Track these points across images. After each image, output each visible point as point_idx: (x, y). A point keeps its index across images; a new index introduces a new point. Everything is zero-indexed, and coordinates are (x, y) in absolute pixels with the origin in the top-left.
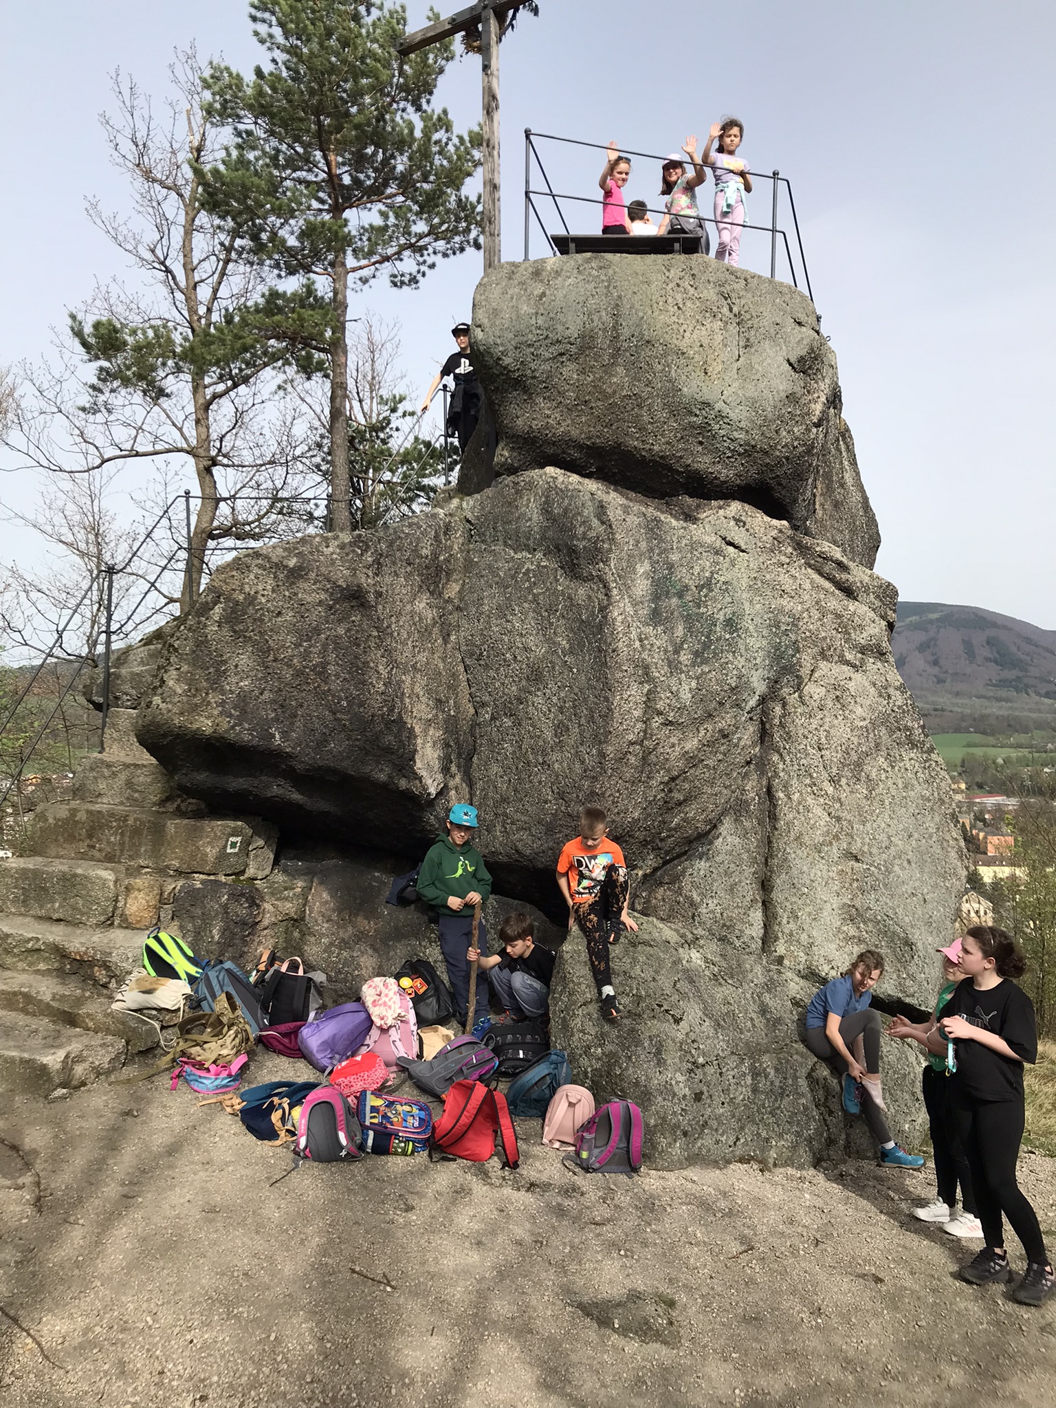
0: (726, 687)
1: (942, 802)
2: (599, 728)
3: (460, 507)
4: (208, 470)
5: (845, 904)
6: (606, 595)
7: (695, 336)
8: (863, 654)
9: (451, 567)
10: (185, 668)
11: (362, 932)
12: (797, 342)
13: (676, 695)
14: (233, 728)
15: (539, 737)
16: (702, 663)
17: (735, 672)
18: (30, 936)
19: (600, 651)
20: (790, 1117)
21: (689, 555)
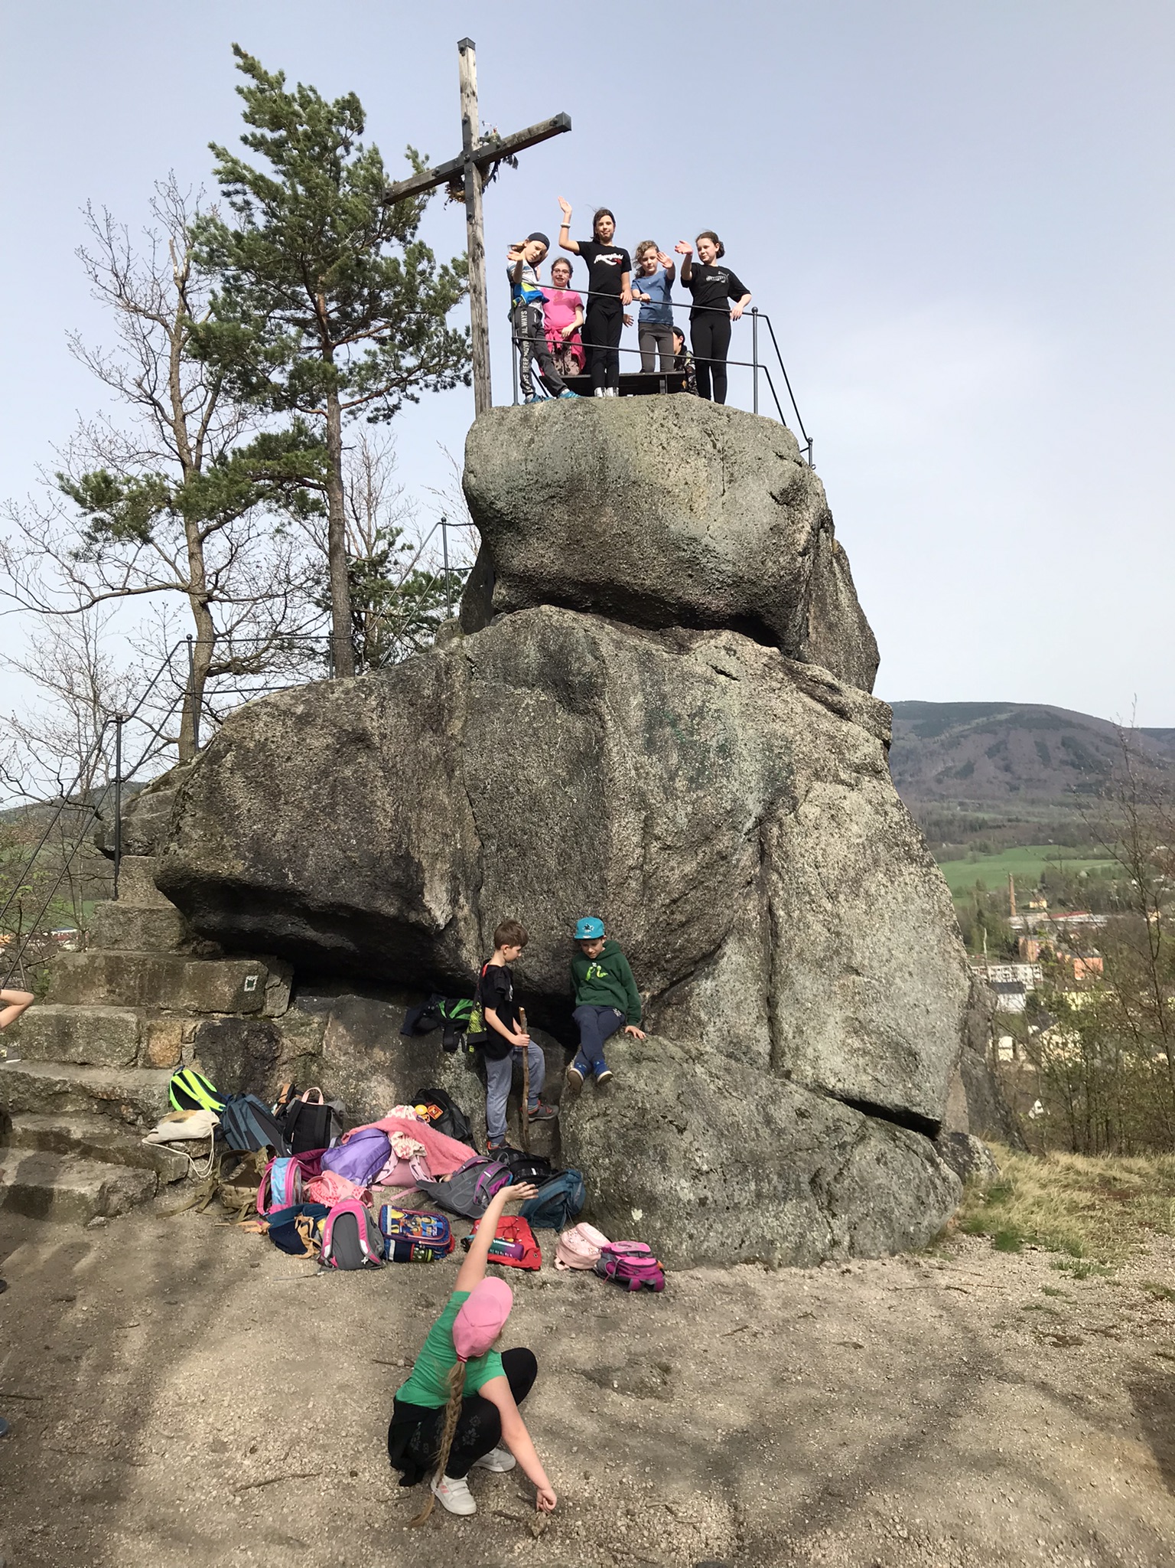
0: (722, 811)
1: (942, 914)
2: (600, 854)
3: (460, 646)
4: (204, 606)
5: (848, 1018)
6: (602, 727)
7: (679, 474)
8: (858, 773)
9: (453, 705)
10: (200, 814)
11: (378, 1064)
12: (780, 474)
13: (672, 820)
14: (247, 869)
15: (543, 866)
16: (697, 788)
17: (730, 796)
18: (57, 1079)
19: (598, 781)
20: (794, 1220)
21: (681, 686)
